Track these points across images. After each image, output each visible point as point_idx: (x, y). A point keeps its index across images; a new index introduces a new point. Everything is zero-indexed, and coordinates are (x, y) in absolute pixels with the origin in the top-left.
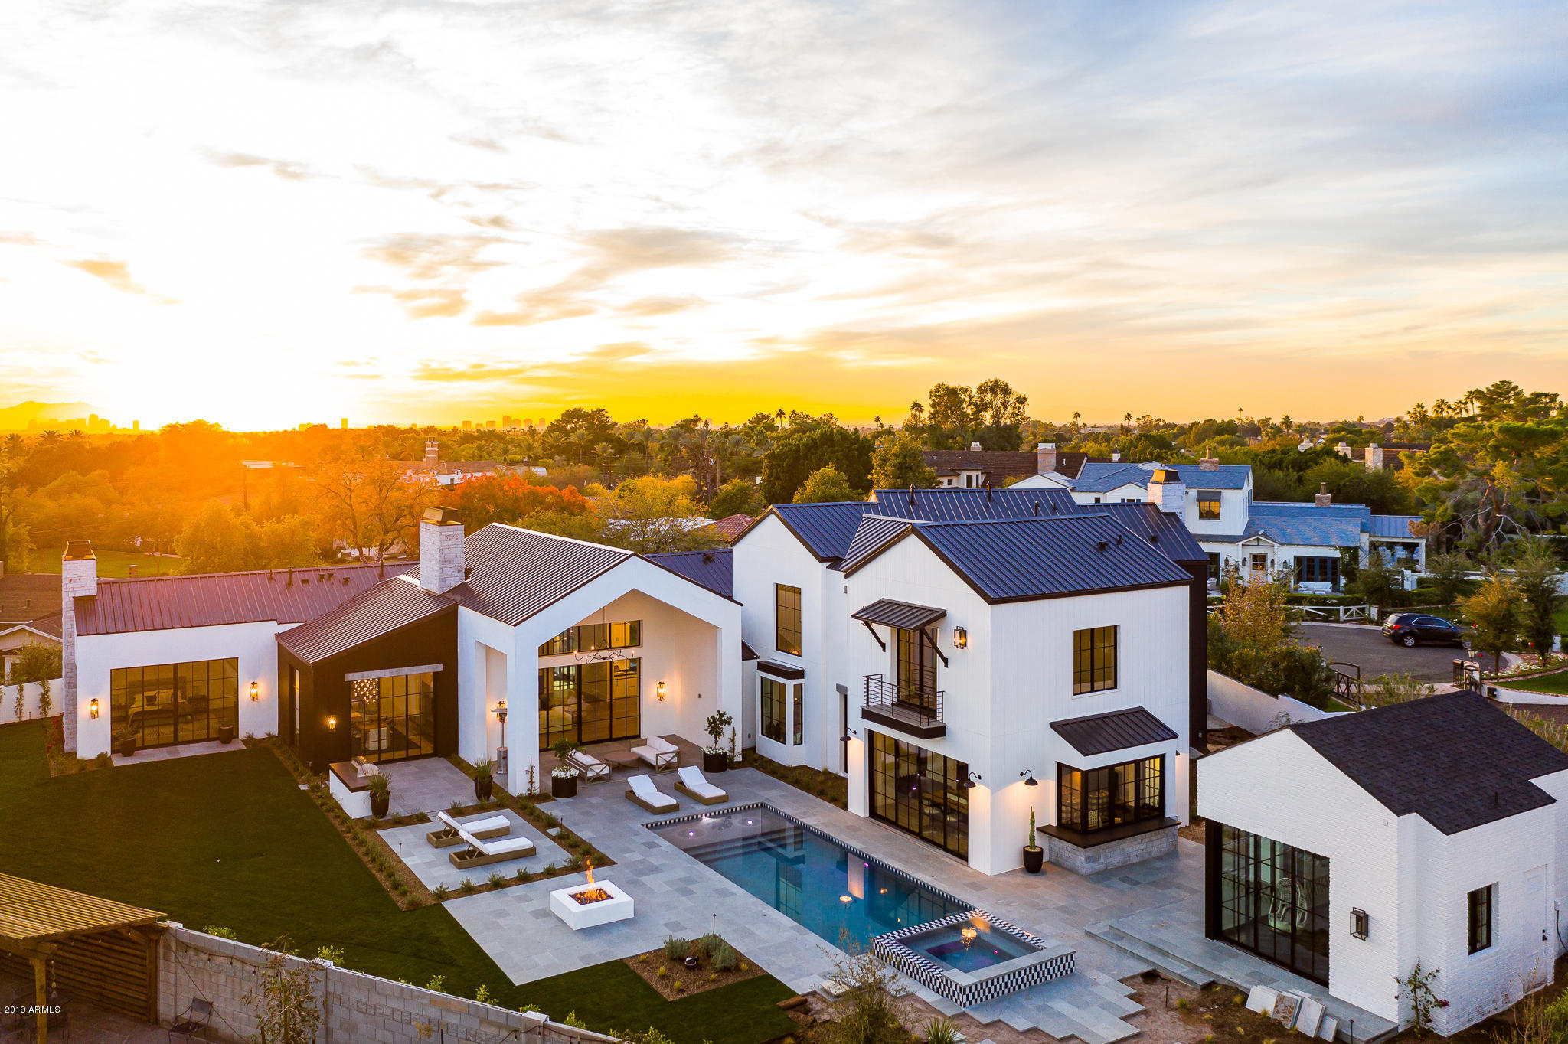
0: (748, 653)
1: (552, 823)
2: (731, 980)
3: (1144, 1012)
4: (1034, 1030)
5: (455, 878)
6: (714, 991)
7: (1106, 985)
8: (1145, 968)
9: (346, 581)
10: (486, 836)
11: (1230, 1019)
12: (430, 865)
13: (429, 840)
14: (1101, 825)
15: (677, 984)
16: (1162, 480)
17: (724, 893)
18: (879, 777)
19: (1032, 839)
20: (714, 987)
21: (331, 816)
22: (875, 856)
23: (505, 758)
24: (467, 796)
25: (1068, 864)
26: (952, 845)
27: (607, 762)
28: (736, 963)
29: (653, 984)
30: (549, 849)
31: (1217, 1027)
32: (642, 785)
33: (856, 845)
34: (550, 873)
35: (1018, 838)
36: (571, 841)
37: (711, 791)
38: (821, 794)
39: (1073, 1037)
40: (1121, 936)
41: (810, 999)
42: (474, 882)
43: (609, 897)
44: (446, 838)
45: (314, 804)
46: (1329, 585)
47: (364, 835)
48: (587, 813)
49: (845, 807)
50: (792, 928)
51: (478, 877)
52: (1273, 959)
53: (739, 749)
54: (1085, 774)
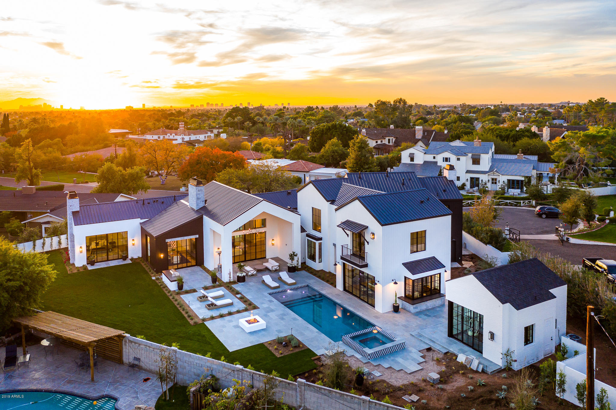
0: (303, 230)
1: (238, 293)
2: (297, 350)
3: (425, 362)
4: (390, 367)
5: (208, 314)
6: (291, 354)
7: (414, 352)
8: (427, 347)
9: (163, 202)
10: (216, 298)
11: (451, 364)
12: (199, 308)
13: (198, 299)
14: (419, 297)
15: (280, 352)
17: (295, 319)
18: (347, 278)
19: (396, 301)
20: (292, 352)
21: (164, 289)
22: (345, 306)
23: (221, 268)
24: (209, 283)
25: (408, 309)
26: (370, 302)
27: (255, 269)
28: (299, 345)
29: (273, 351)
30: (238, 302)
31: (447, 367)
32: (267, 279)
33: (338, 301)
34: (238, 312)
35: (391, 301)
36: (245, 299)
37: (290, 281)
38: (328, 281)
39: (402, 370)
40: (421, 336)
41: (322, 357)
42: (214, 315)
43: (258, 322)
44: (203, 298)
45: (158, 285)
46: (520, 190)
47: (176, 297)
48: (249, 289)
49: (335, 287)
50: (317, 332)
51: (215, 313)
52: (467, 345)
53: (300, 264)
54: (413, 281)
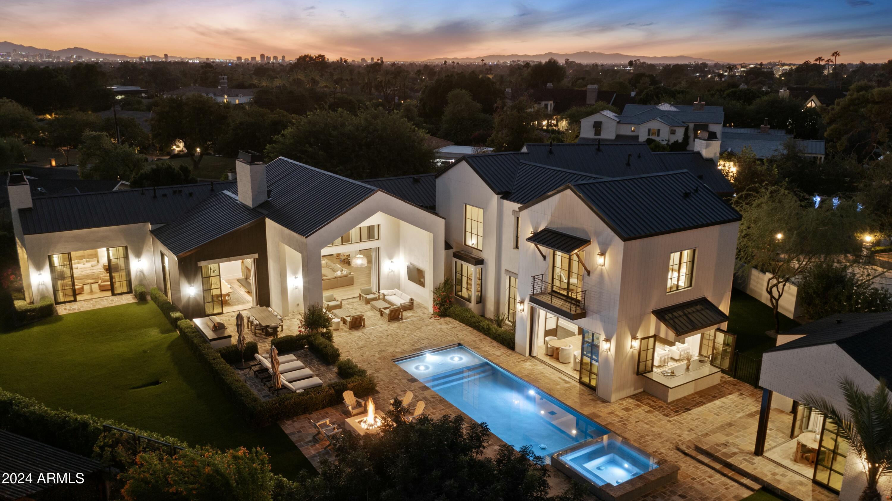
0: (447, 245)
9: (191, 194)
16: (706, 138)
49: (513, 348)
